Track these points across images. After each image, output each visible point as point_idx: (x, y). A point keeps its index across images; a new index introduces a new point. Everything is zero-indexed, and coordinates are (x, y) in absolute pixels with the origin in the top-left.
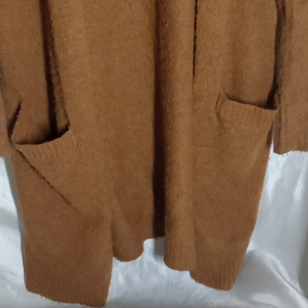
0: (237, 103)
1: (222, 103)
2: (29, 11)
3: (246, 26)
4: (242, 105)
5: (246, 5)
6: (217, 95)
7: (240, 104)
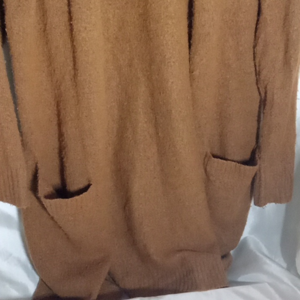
0: (220, 160)
1: (208, 160)
2: (46, 85)
3: (230, 99)
4: (225, 161)
5: (231, 82)
6: (205, 154)
7: (223, 161)
